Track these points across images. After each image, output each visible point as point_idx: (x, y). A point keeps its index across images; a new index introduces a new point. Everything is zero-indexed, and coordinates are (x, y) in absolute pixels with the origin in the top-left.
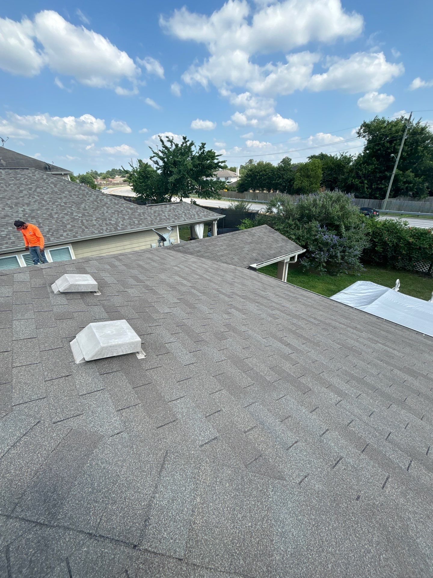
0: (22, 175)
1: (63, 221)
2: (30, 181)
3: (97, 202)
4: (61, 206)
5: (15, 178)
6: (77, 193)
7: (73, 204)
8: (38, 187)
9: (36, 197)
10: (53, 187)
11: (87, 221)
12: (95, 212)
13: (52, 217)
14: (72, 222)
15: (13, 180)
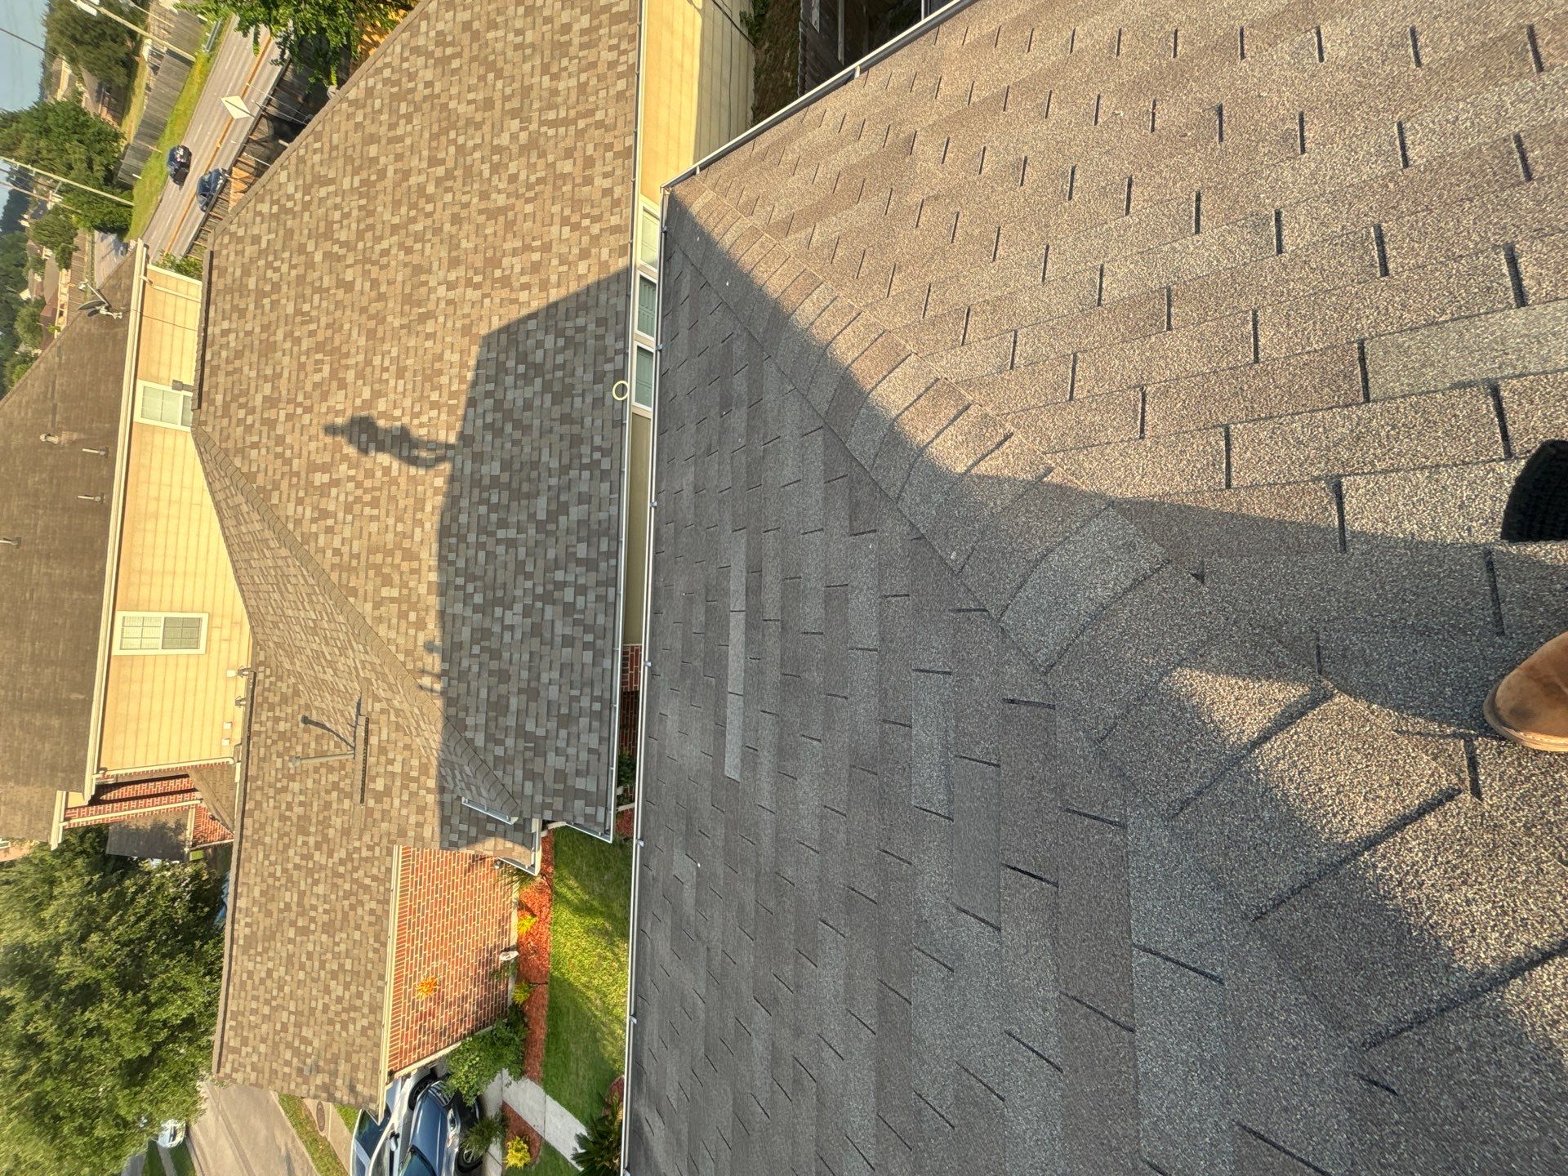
0: (246, 272)
1: (533, 179)
2: (286, 255)
3: (454, 56)
4: (449, 175)
5: (261, 294)
6: (384, 117)
7: (443, 139)
8: (328, 235)
9: (385, 244)
10: (332, 188)
11: (552, 106)
12: (506, 74)
13: (503, 210)
14: (542, 155)
15: (275, 304)
